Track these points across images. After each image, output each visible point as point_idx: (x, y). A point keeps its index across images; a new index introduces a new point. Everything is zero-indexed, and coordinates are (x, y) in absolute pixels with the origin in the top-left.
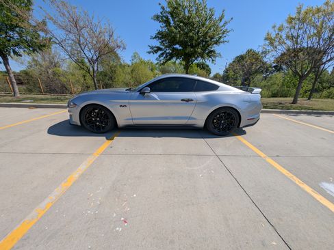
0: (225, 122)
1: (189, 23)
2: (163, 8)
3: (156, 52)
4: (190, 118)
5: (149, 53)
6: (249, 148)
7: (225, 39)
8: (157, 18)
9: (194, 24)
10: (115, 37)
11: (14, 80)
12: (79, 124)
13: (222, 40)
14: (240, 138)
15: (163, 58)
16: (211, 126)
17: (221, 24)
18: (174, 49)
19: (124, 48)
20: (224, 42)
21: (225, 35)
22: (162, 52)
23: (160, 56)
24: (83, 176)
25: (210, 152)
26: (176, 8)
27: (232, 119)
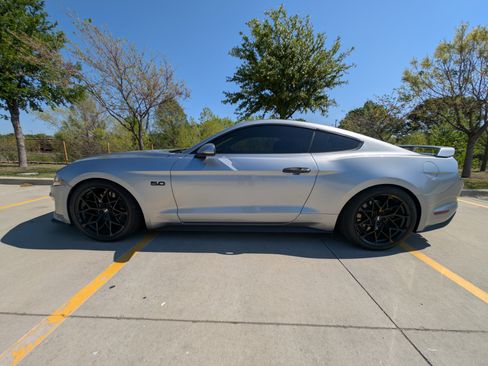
0: (383, 220)
1: (286, 57)
2: (246, 39)
3: (235, 101)
4: (302, 210)
5: (225, 102)
7: (342, 79)
8: (237, 52)
9: (293, 56)
10: (175, 80)
11: (22, 143)
13: (336, 80)
14: (418, 254)
15: (244, 109)
17: (336, 57)
18: (261, 96)
19: (187, 96)
20: (340, 83)
21: (341, 73)
22: (244, 100)
23: (241, 107)
26: (266, 35)
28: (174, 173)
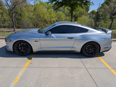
0: (92, 50)
4: (72, 47)
6: (103, 64)
12: (12, 50)
14: (100, 58)
16: (84, 52)
24: (22, 78)
25: (83, 66)
27: (95, 48)
28: (40, 39)
